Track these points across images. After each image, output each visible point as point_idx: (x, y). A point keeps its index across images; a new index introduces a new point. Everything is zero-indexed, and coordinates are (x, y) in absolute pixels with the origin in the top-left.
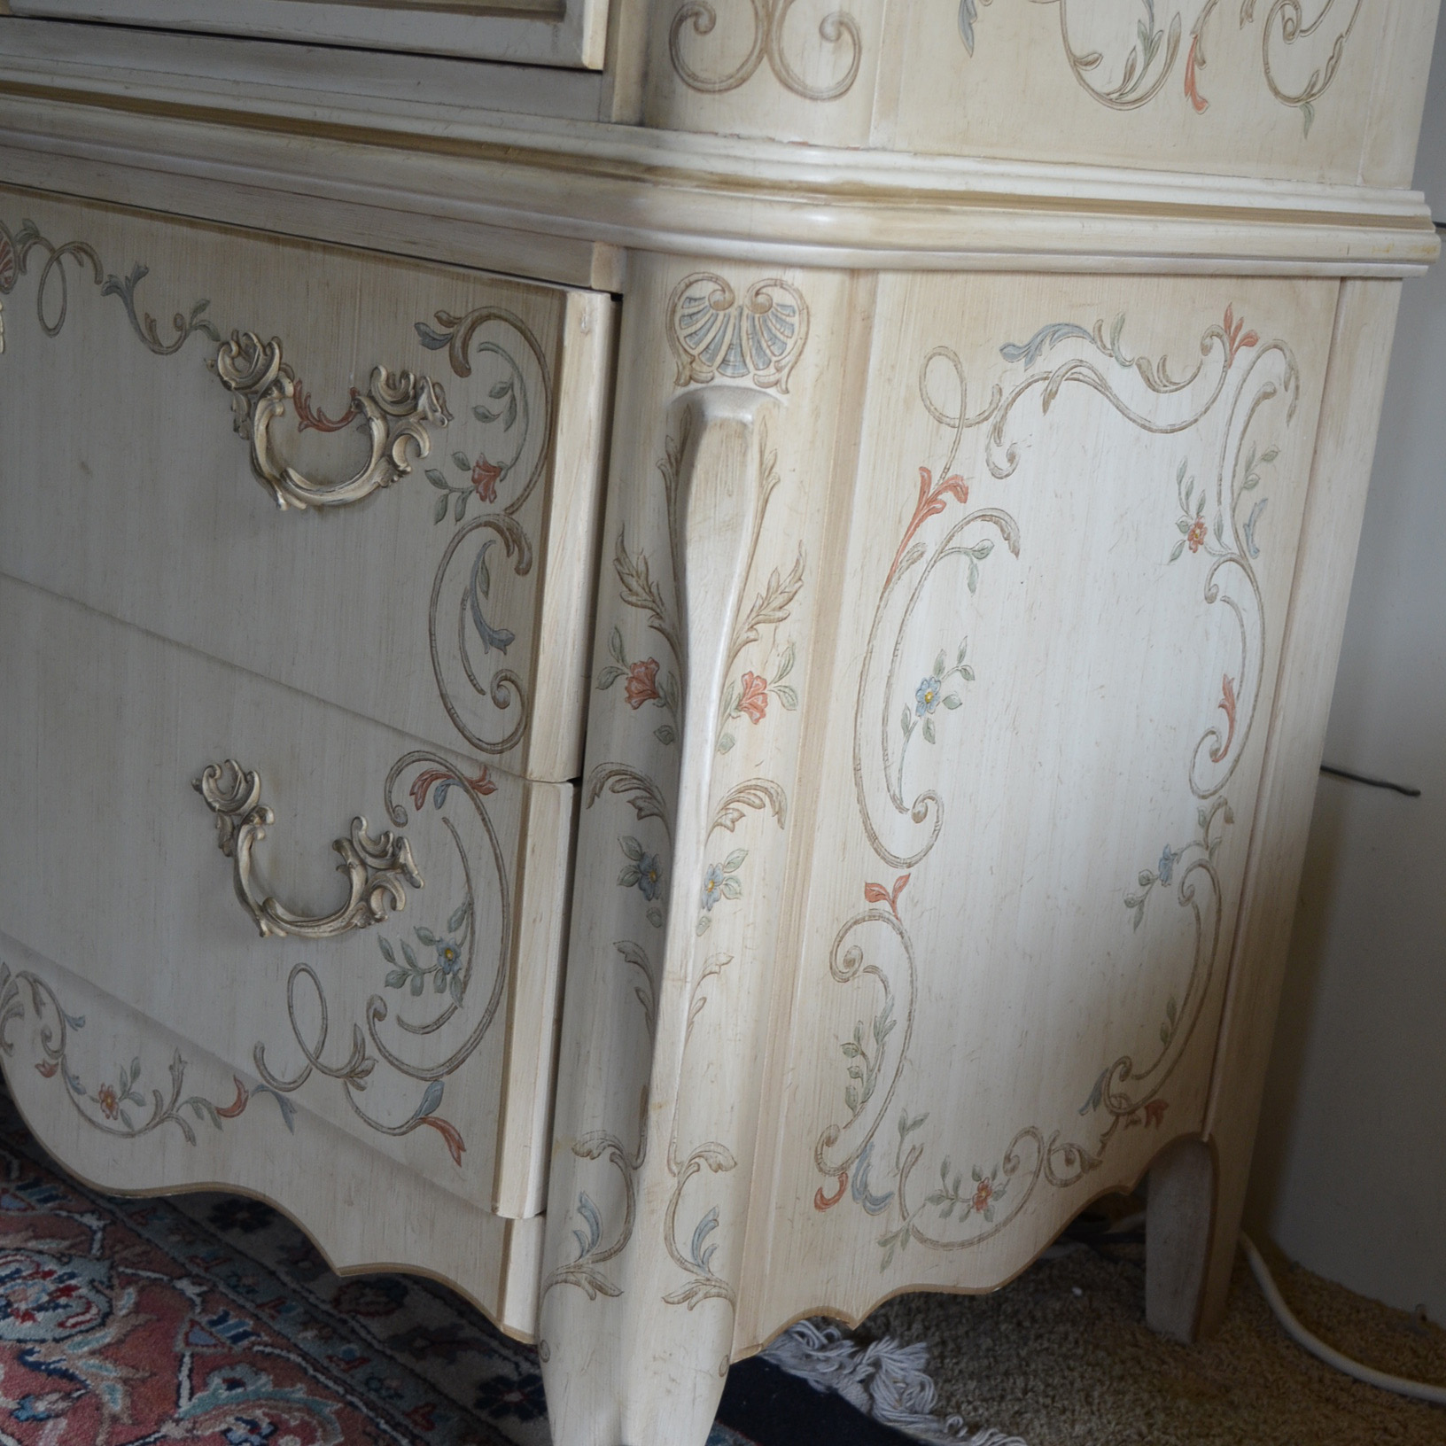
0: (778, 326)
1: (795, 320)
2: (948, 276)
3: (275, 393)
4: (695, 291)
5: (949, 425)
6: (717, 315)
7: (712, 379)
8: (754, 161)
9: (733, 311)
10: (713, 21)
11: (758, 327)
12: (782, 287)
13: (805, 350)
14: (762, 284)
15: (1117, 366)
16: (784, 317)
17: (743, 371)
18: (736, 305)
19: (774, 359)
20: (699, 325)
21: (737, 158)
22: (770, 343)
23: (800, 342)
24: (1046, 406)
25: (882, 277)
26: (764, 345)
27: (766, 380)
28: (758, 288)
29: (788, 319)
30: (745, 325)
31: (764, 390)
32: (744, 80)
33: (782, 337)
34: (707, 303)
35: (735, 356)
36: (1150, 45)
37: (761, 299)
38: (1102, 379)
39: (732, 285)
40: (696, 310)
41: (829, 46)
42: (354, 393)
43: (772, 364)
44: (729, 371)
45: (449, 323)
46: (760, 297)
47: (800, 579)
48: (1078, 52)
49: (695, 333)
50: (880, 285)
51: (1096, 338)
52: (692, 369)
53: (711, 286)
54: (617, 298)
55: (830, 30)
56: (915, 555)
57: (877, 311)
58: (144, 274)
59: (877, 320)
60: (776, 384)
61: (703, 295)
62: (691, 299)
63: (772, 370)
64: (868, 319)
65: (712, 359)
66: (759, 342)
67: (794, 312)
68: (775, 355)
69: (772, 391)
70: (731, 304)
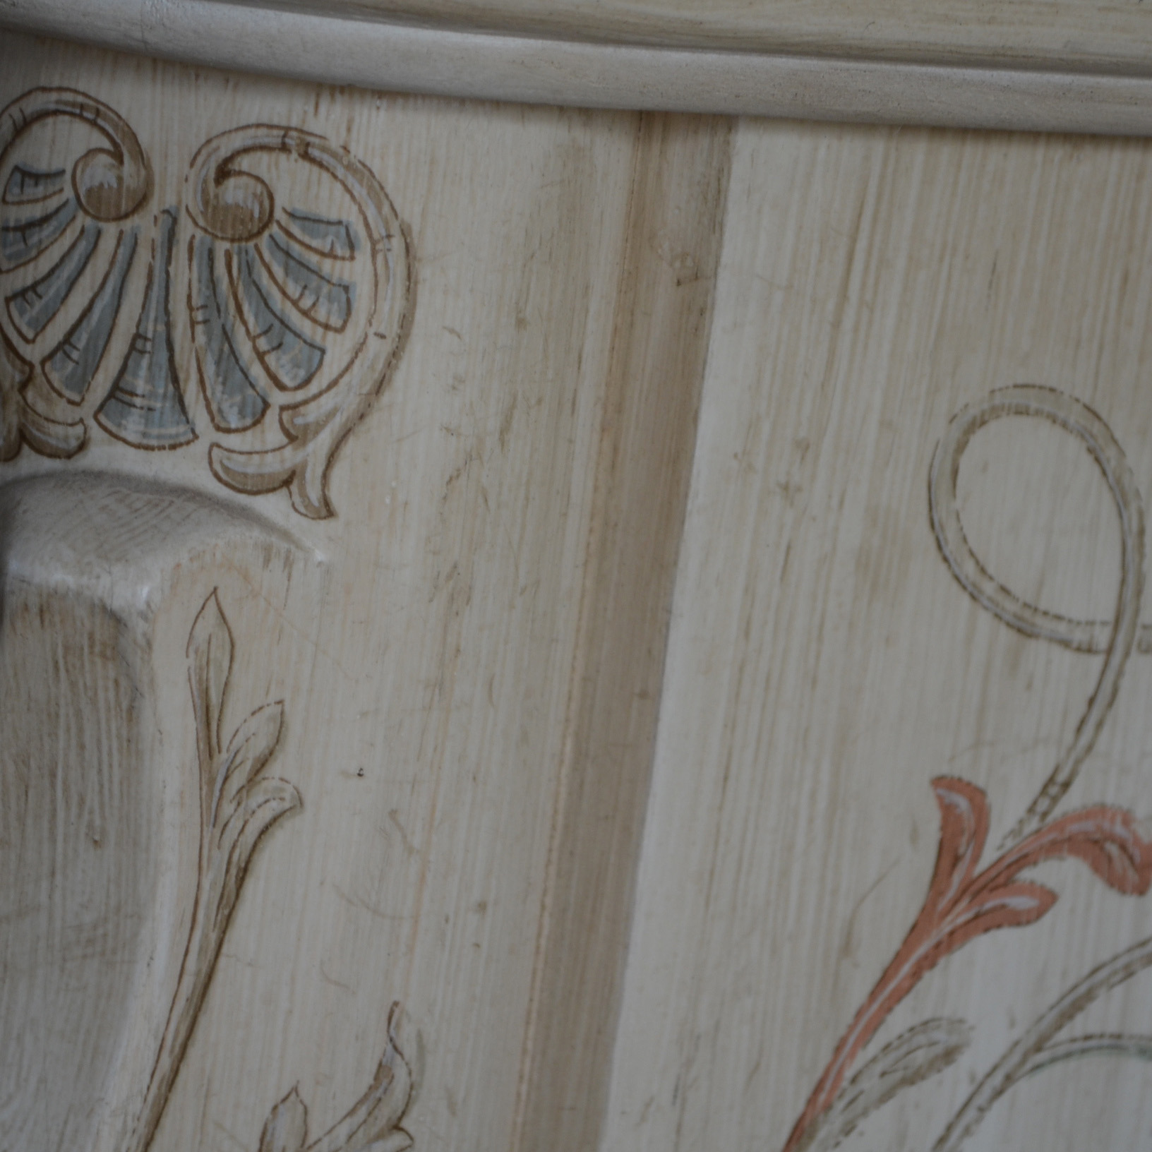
0: (293, 290)
1: (358, 271)
2: (1059, 152)
4: (38, 149)
5: (1065, 644)
6: (99, 233)
7: (82, 446)
9: (146, 226)
11: (224, 285)
12: (305, 156)
13: (399, 378)
14: (238, 141)
16: (313, 259)
17: (176, 430)
18: (154, 207)
19: (278, 398)
20: (45, 264)
22: (263, 344)
23: (377, 349)
25: (745, 141)
26: (245, 350)
27: (252, 466)
28: (224, 153)
29: (327, 266)
30: (184, 274)
31: (243, 499)
33: (305, 326)
34: (68, 193)
35: (151, 379)
37: (235, 192)
39: (144, 139)
40: (37, 211)
43: (272, 417)
44: (132, 427)
46: (231, 182)
47: (397, 1127)
49: (33, 287)
50: (739, 169)
52: (25, 409)
53: (81, 136)
56: (920, 1057)
57: (727, 255)
59: (725, 286)
60: (287, 483)
61: (56, 166)
63: (271, 434)
65: (82, 382)
66: (227, 336)
67: (352, 246)
68: (282, 387)
69: (273, 506)
70: (141, 202)
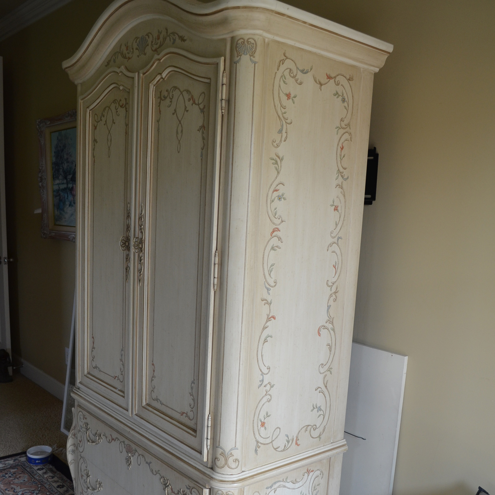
3: (168, 487)
4: (219, 492)
8: (225, 478)
10: (219, 460)
12: (230, 492)
15: (287, 483)
21: (223, 477)
24: (275, 492)
32: (223, 467)
34: (220, 494)
36: (288, 442)
38: (284, 486)
39: (223, 492)
41: (234, 463)
42: (178, 491)
45: (190, 487)
48: (275, 448)
50: (245, 488)
51: (283, 481)
53: (221, 492)
54: (210, 489)
55: (234, 461)
58: (151, 463)
62: (218, 493)
64: (243, 492)
70: (223, 494)
